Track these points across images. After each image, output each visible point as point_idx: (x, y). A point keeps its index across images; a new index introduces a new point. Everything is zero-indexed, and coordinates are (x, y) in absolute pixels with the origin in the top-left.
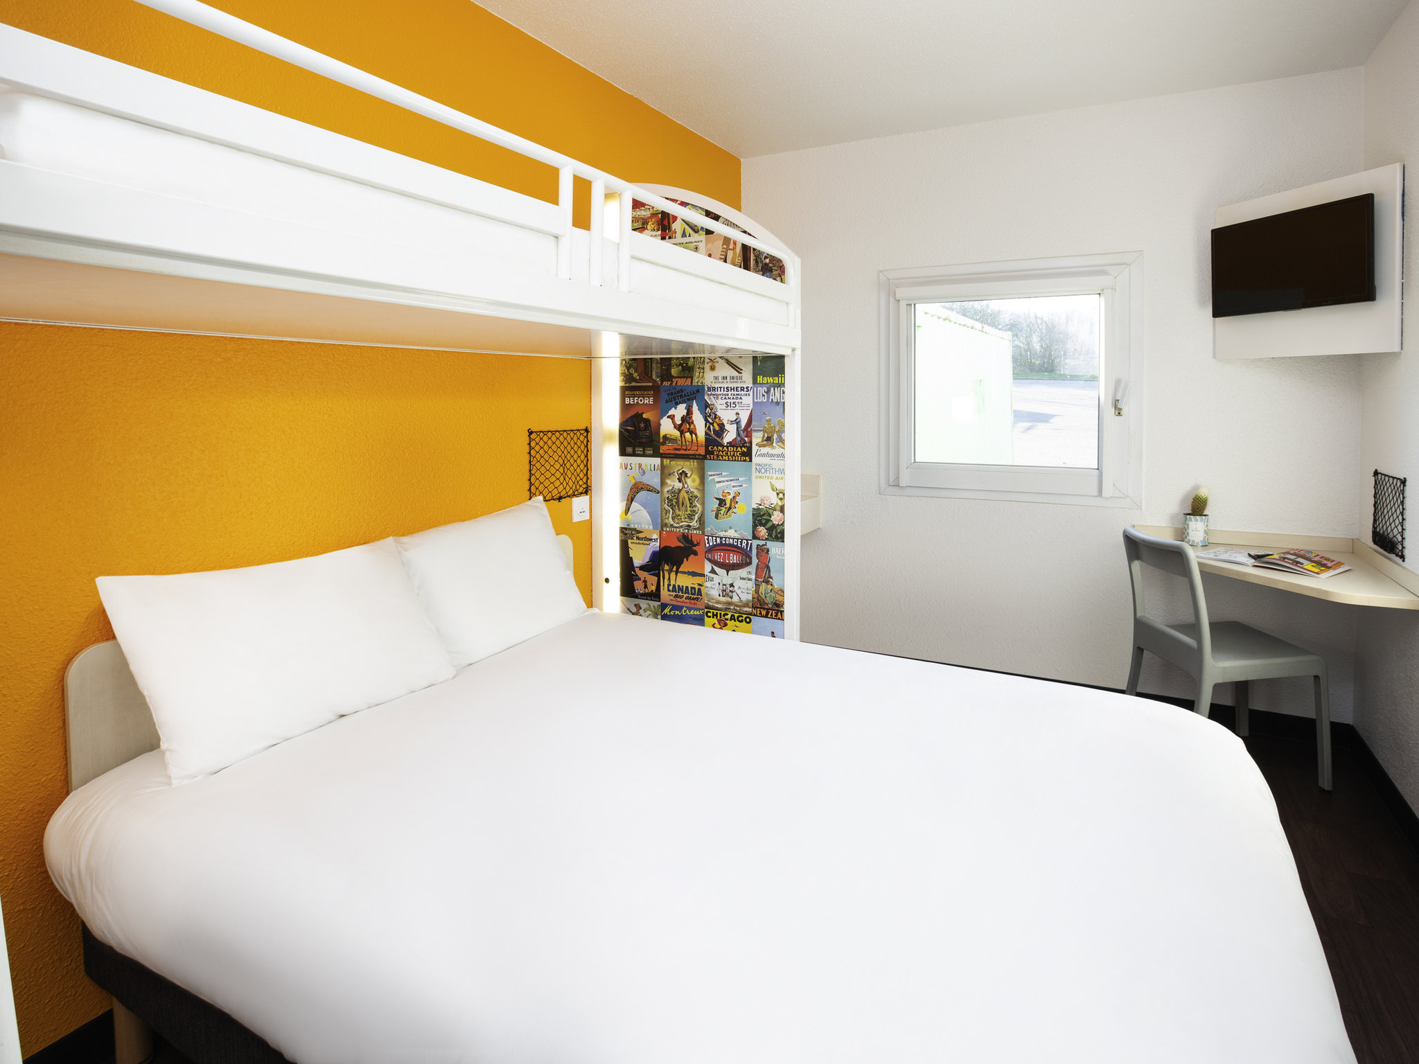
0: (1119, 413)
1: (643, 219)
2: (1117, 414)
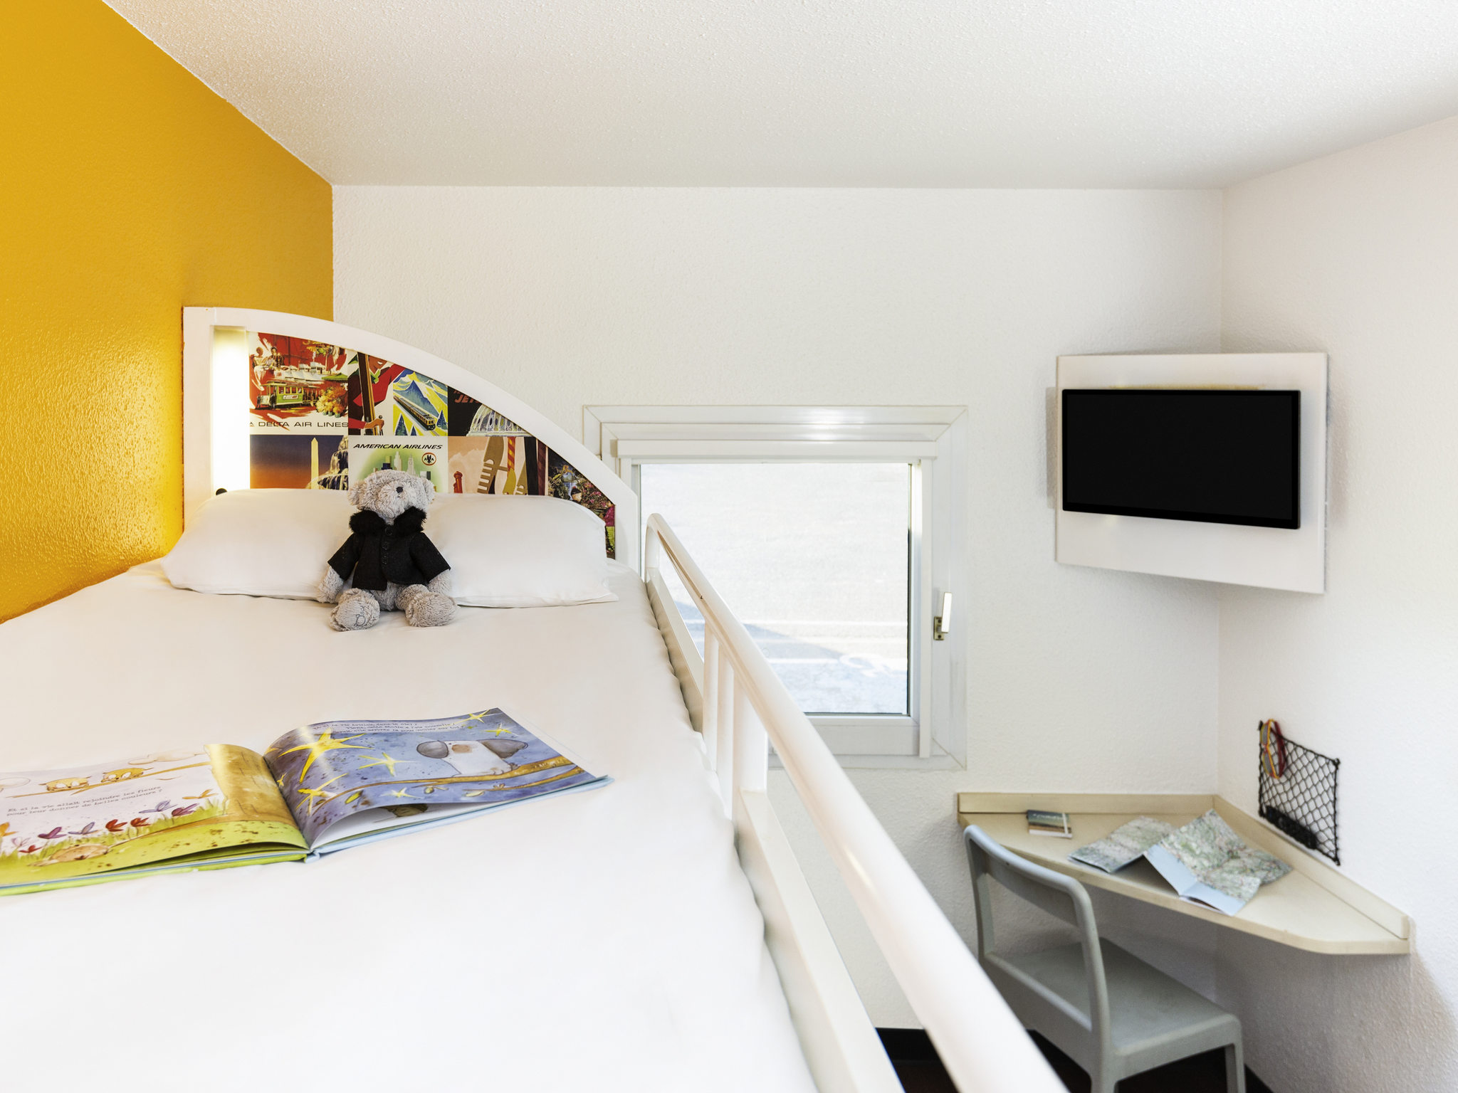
0: (940, 637)
1: (306, 387)
2: (936, 637)
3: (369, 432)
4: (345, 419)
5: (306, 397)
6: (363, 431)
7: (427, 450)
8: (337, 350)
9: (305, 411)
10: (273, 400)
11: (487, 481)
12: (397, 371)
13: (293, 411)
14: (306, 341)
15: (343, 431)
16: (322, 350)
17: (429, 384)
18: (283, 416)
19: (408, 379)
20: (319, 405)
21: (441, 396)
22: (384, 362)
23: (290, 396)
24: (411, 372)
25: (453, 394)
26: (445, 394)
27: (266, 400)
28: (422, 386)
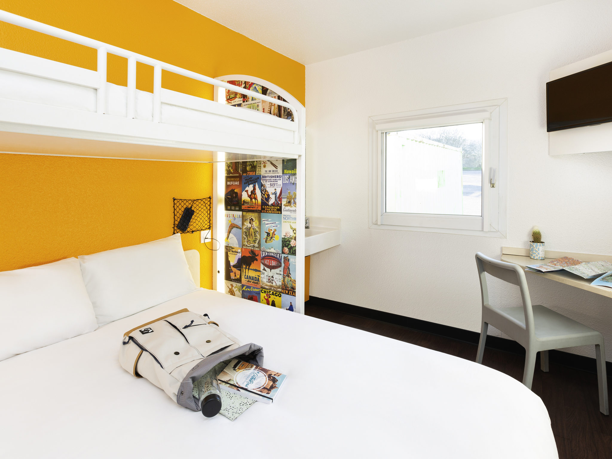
0: (493, 186)
2: (492, 186)
3: (247, 101)
4: (242, 99)
5: (235, 95)
6: (245, 101)
7: (258, 104)
8: (241, 82)
9: (235, 98)
10: (229, 97)
11: (269, 109)
12: (253, 84)
13: (233, 99)
14: (235, 81)
15: (242, 102)
16: (238, 83)
17: (258, 86)
18: (231, 101)
19: (254, 86)
20: (238, 96)
21: (260, 89)
22: (249, 82)
23: (232, 95)
24: (254, 84)
25: (263, 87)
26: (261, 88)
27: (228, 98)
28: (257, 87)
